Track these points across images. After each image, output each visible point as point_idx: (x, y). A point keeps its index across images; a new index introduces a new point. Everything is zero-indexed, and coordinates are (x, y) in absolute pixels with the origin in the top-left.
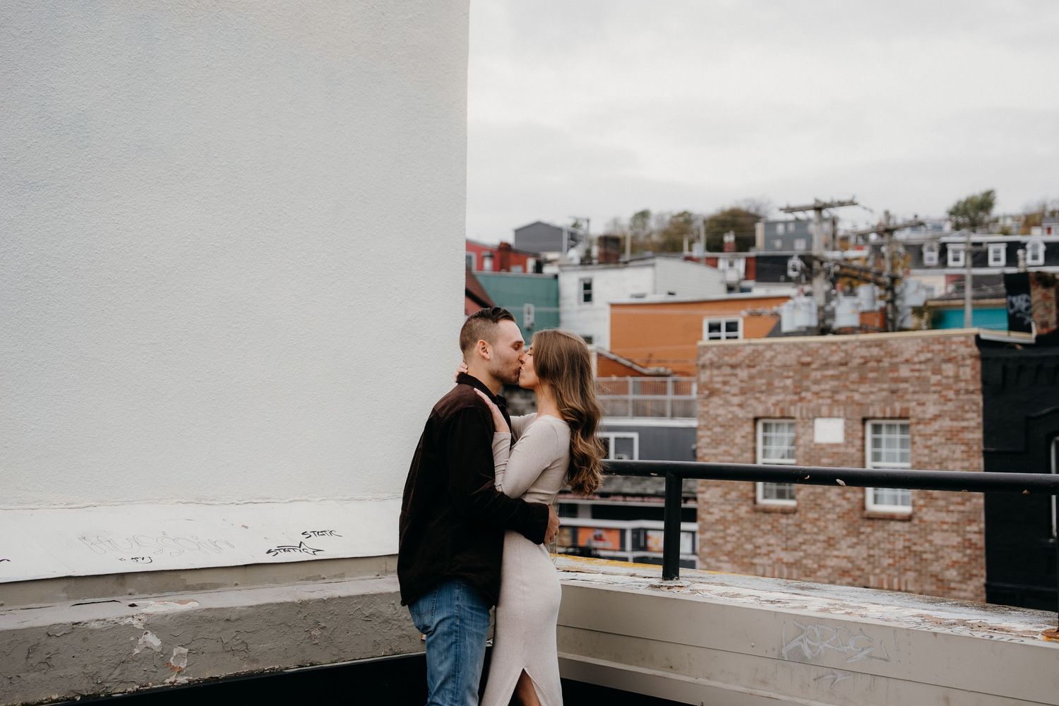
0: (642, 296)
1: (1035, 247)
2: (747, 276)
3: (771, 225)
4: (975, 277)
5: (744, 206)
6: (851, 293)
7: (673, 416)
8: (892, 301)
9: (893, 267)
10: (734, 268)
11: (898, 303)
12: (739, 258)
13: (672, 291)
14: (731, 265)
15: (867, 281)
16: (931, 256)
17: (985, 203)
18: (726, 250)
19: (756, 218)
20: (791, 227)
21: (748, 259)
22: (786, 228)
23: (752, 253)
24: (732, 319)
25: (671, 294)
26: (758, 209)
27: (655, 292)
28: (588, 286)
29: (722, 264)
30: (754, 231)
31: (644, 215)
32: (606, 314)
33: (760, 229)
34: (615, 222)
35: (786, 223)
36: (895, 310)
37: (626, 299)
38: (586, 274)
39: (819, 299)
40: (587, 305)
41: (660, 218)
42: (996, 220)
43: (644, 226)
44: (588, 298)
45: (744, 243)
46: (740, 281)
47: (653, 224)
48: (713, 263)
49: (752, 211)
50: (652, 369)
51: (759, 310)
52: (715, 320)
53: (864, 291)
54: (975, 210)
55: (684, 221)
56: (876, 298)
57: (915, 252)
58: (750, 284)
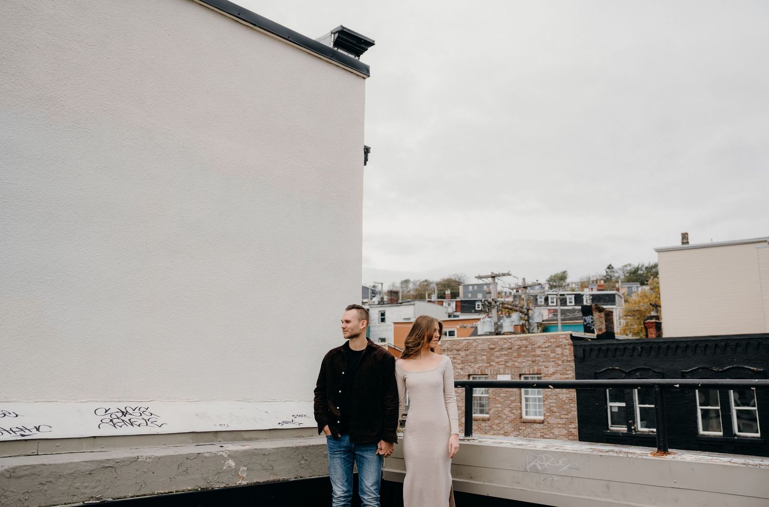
0: (409, 319)
1: (587, 296)
2: (457, 310)
3: (466, 286)
4: (561, 310)
5: (453, 278)
6: (509, 316)
8: (528, 320)
9: (528, 305)
11: (530, 321)
12: (452, 301)
14: (449, 305)
15: (516, 311)
16: (541, 301)
17: (563, 277)
18: (447, 297)
19: (459, 283)
20: (475, 287)
21: (457, 303)
22: (473, 288)
23: (458, 299)
24: (451, 329)
26: (459, 279)
28: (383, 314)
29: (444, 304)
30: (459, 289)
31: (407, 282)
32: (392, 327)
33: (461, 288)
34: (393, 285)
35: (473, 285)
36: (530, 324)
37: (401, 320)
38: (382, 308)
39: (495, 319)
40: (383, 324)
41: (414, 283)
42: (568, 285)
43: (407, 287)
44: (383, 320)
45: (454, 295)
46: (454, 311)
47: (411, 286)
48: (441, 303)
49: (457, 280)
51: (464, 325)
53: (515, 316)
54: (559, 280)
55: (426, 284)
56: (521, 318)
57: (534, 299)
58: (458, 314)
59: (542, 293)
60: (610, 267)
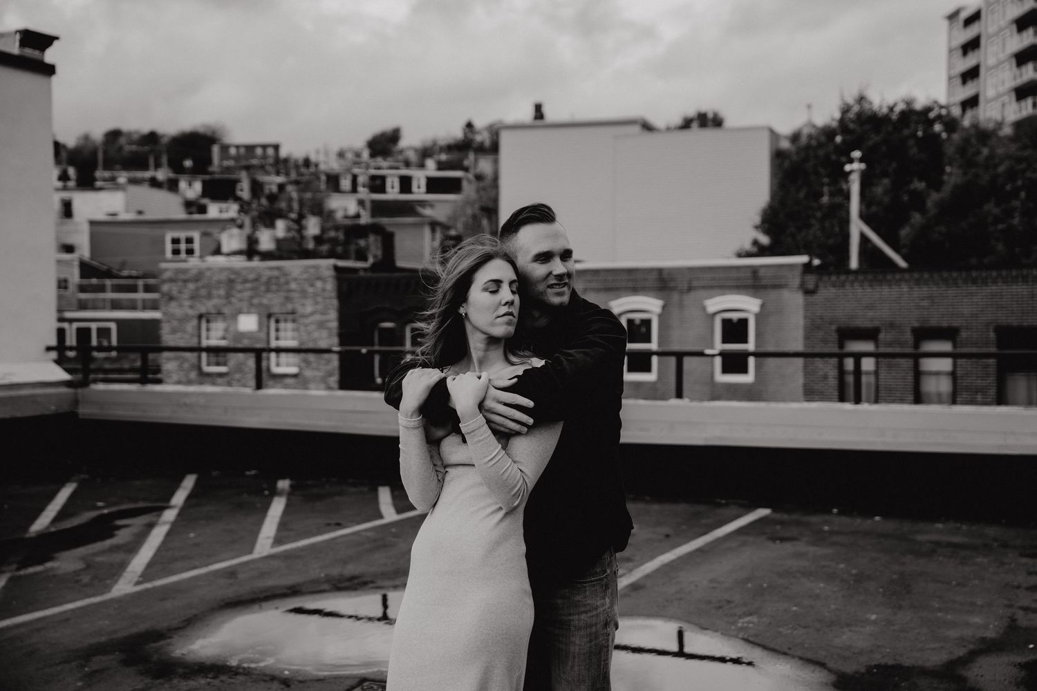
0: (115, 215)
1: (419, 180)
2: (205, 193)
3: (225, 148)
4: (374, 202)
5: (201, 130)
6: (271, 225)
7: (145, 308)
8: (299, 231)
10: (192, 189)
12: (196, 180)
13: (140, 209)
14: (190, 185)
15: (282, 217)
17: (393, 137)
18: (186, 172)
19: (212, 140)
20: (242, 151)
21: (205, 183)
22: (238, 152)
23: (207, 177)
24: (189, 234)
25: (140, 213)
26: (214, 132)
27: (127, 211)
28: (68, 205)
29: (183, 185)
30: (209, 152)
31: (114, 135)
32: (86, 228)
33: (216, 150)
34: (86, 138)
35: (238, 147)
36: (302, 237)
37: (101, 217)
38: (66, 195)
39: (247, 230)
40: (68, 221)
41: (129, 134)
42: (401, 152)
43: (116, 144)
44: (68, 214)
45: (202, 165)
46: (197, 199)
47: (122, 141)
48: (172, 186)
49: (209, 133)
50: (125, 273)
51: (209, 230)
52: (176, 234)
53: (281, 225)
54: (384, 144)
55: (152, 138)
56: (289, 229)
57: (333, 181)
58: (205, 201)
59: (348, 170)
60: (469, 125)
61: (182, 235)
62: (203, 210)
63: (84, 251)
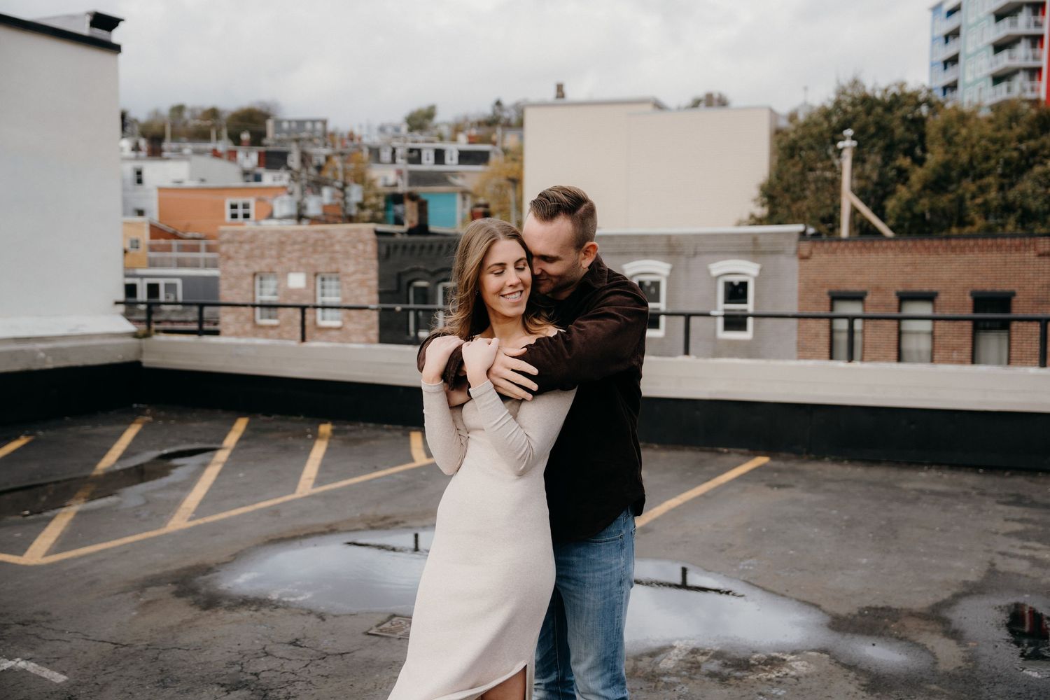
0: (181, 182)
1: (451, 152)
2: (260, 164)
3: (278, 123)
4: (410, 172)
5: (258, 107)
6: (318, 192)
7: (206, 266)
8: (344, 198)
10: (249, 159)
12: (252, 151)
13: (202, 177)
14: (247, 156)
16: (386, 155)
17: (429, 114)
18: (244, 144)
19: (266, 116)
20: (294, 125)
21: (260, 154)
22: (290, 125)
23: (262, 149)
24: (246, 200)
25: (203, 180)
26: (269, 109)
27: (191, 179)
28: (139, 173)
29: (240, 155)
30: (265, 125)
31: (179, 109)
32: (155, 194)
33: (270, 124)
34: (156, 113)
35: (290, 122)
36: (346, 204)
37: (168, 184)
38: (138, 164)
39: (297, 196)
40: (139, 187)
41: (193, 110)
42: (436, 127)
43: (180, 117)
44: (140, 181)
45: (257, 139)
46: (254, 168)
47: (187, 115)
48: (232, 155)
49: (264, 110)
50: (189, 235)
51: (263, 196)
52: (234, 201)
53: (326, 191)
54: (420, 121)
55: (213, 113)
56: (334, 197)
57: (375, 153)
58: (261, 170)
59: (389, 144)
60: (498, 103)
61: (239, 201)
62: (258, 178)
63: (153, 215)
